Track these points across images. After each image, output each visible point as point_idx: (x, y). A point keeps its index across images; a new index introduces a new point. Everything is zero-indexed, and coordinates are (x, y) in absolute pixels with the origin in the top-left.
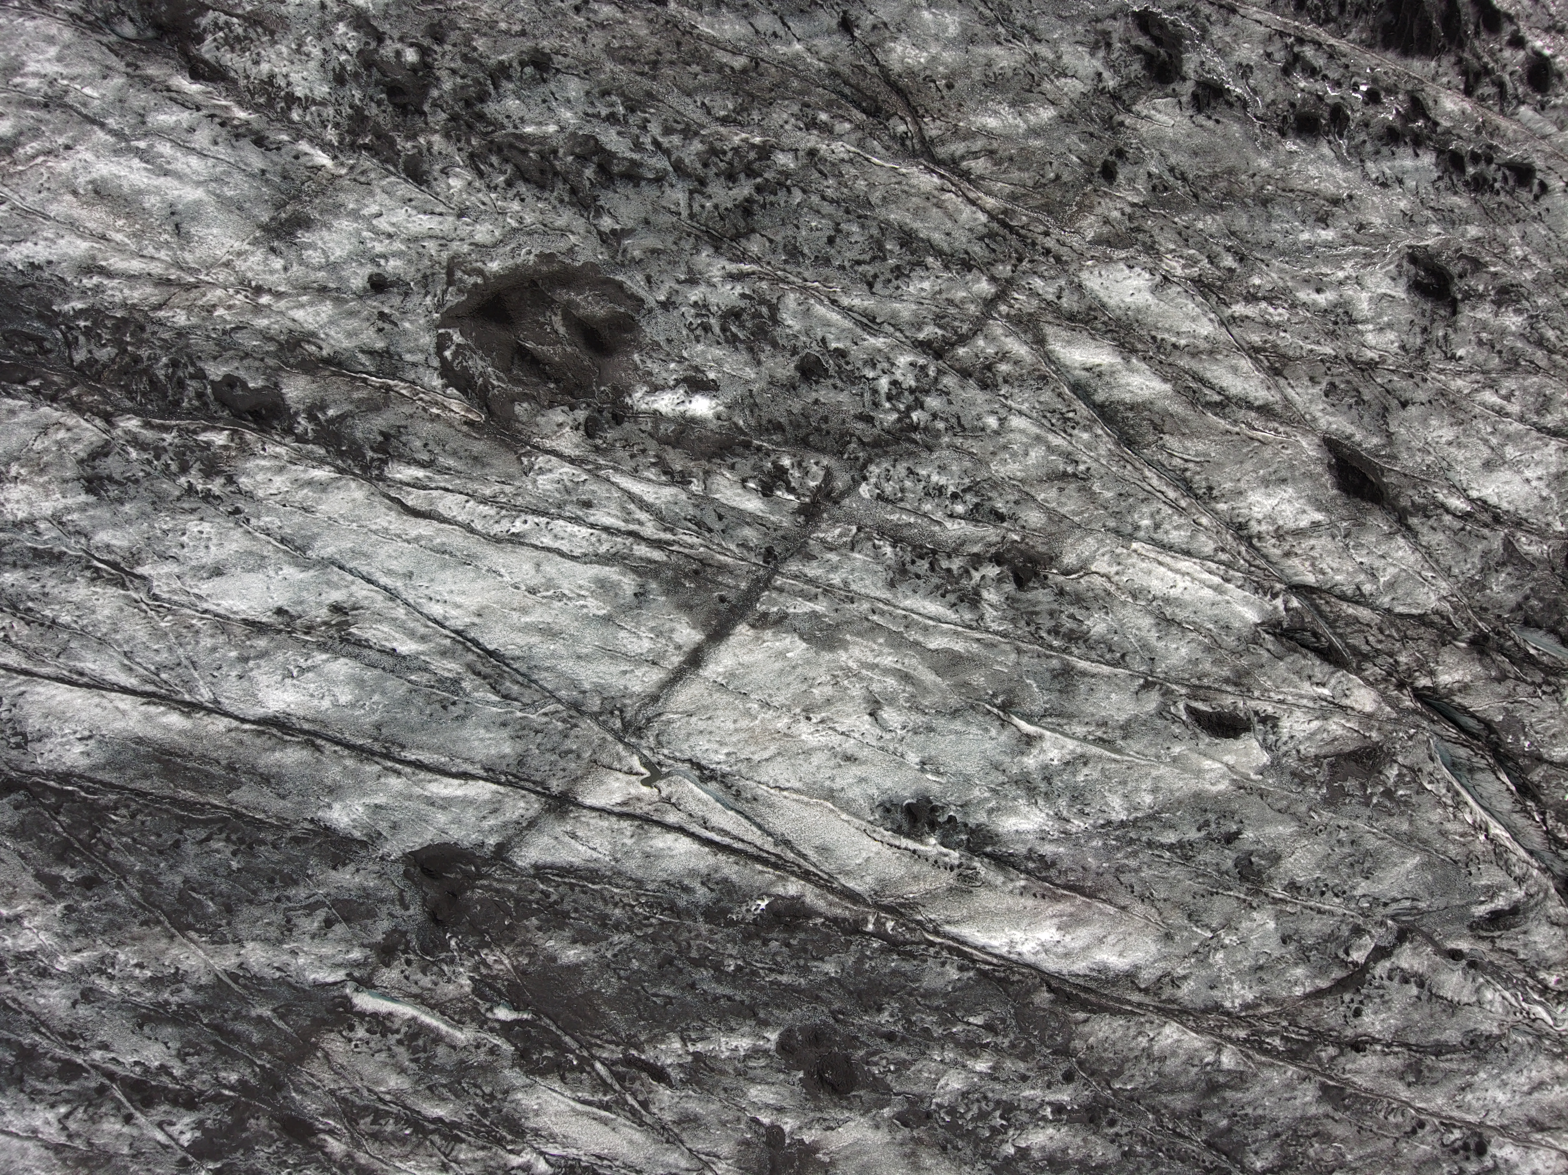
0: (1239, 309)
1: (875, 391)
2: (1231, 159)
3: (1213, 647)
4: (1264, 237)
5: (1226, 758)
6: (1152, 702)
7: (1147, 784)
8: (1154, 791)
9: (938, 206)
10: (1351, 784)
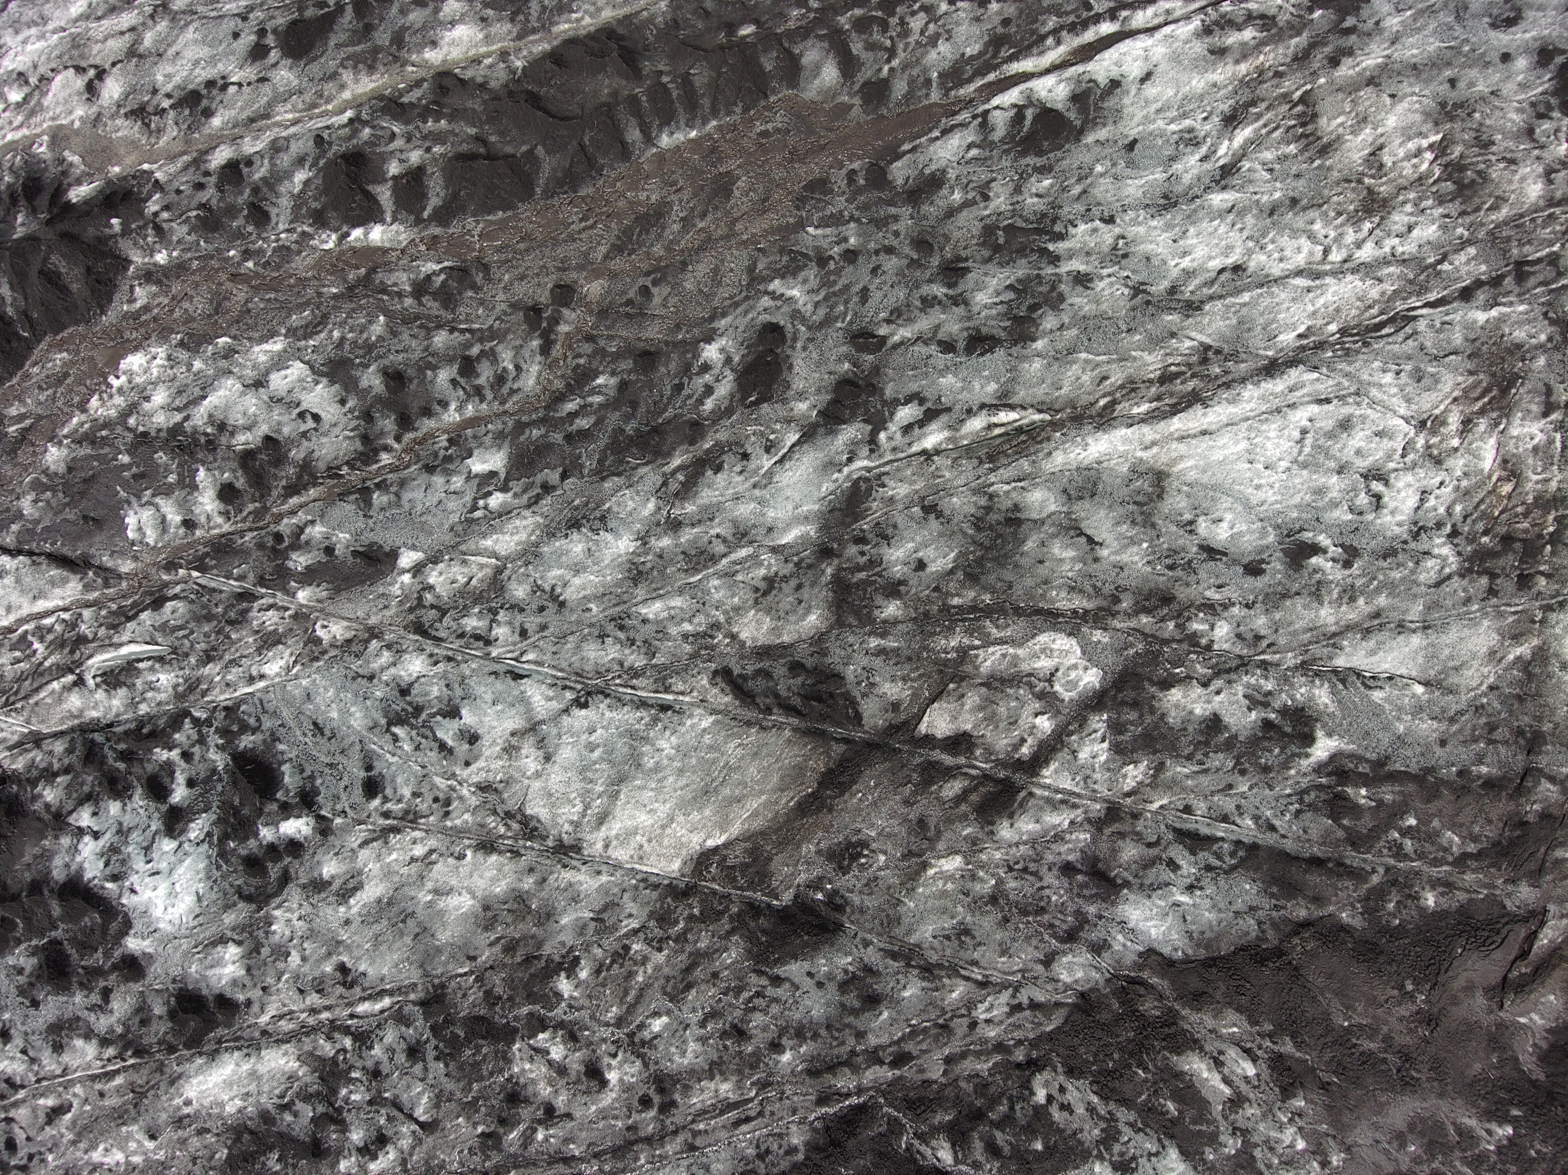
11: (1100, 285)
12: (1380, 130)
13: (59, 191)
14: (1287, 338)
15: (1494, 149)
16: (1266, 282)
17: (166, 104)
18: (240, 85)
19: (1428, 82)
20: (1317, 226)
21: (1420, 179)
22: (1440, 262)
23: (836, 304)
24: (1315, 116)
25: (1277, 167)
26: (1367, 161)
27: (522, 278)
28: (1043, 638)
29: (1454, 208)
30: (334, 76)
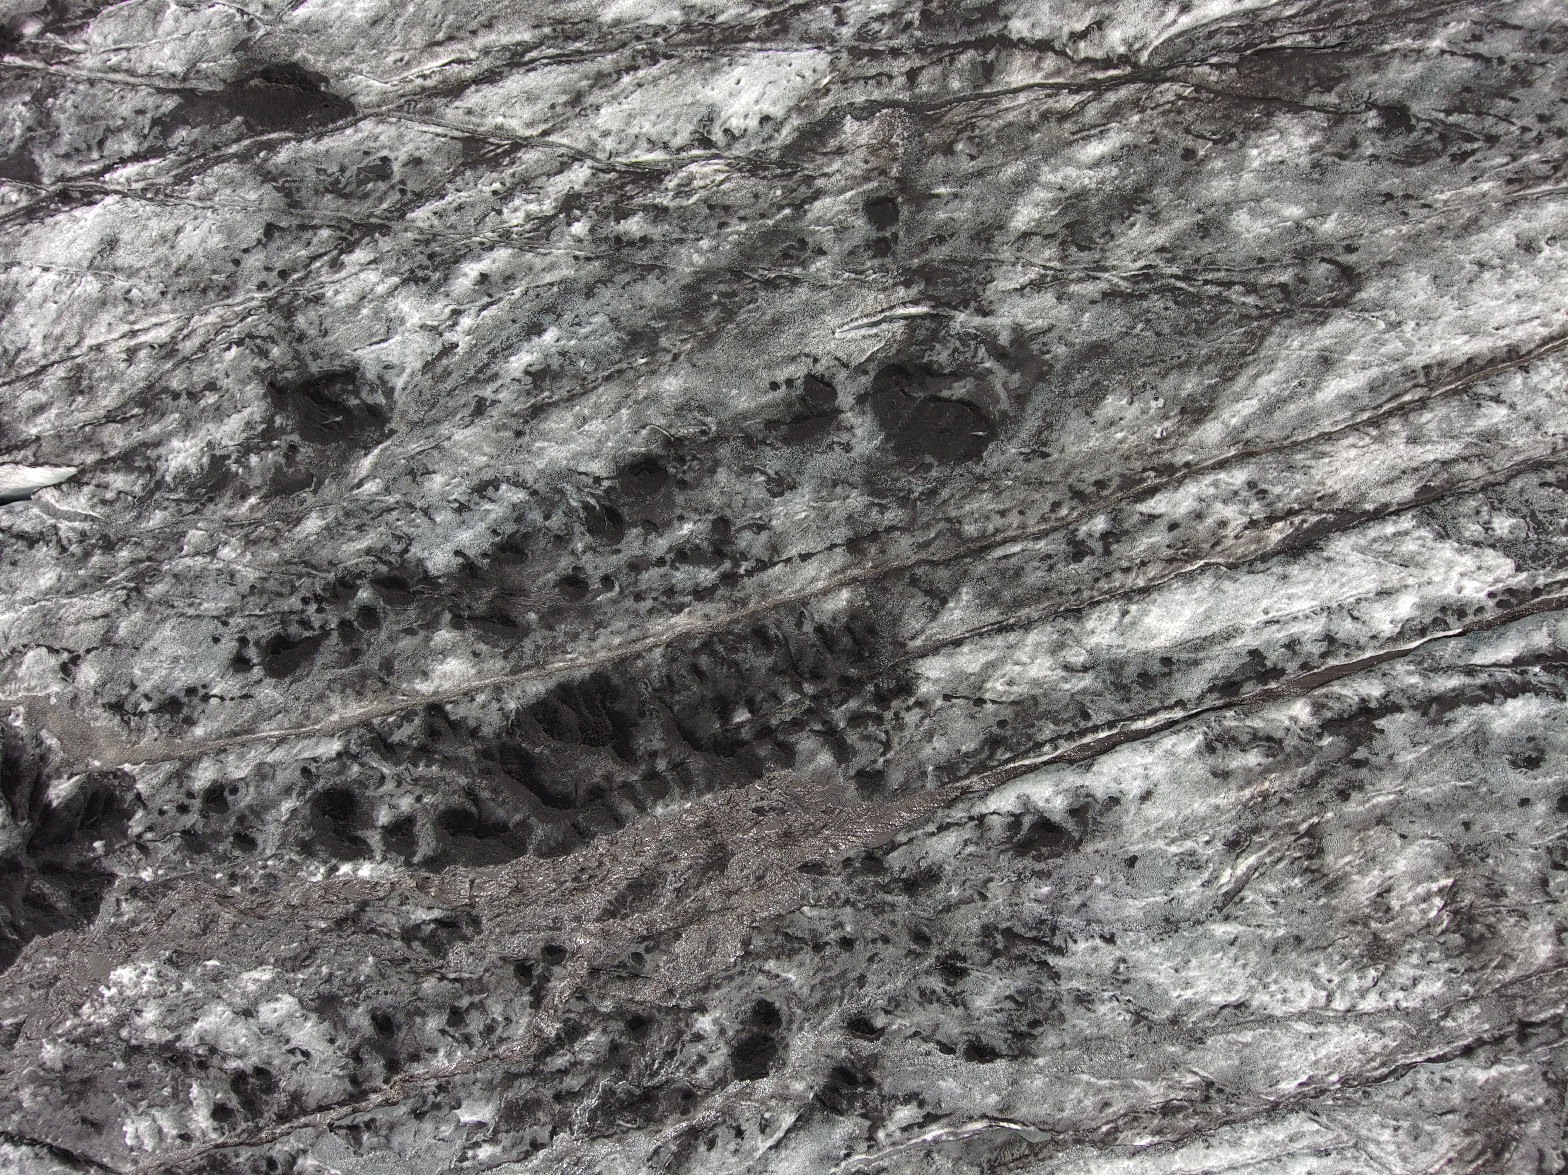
11: (1102, 1009)
12: (1388, 873)
13: (40, 786)
14: (1288, 1086)
15: (1506, 901)
16: (1268, 1020)
17: (145, 706)
18: (222, 698)
19: (1440, 824)
20: (1321, 970)
21: (1428, 925)
22: (1443, 1018)
23: (833, 988)
24: (1321, 851)
25: (1281, 901)
26: (1373, 903)
27: (514, 933)
29: (1460, 964)
30: (321, 698)
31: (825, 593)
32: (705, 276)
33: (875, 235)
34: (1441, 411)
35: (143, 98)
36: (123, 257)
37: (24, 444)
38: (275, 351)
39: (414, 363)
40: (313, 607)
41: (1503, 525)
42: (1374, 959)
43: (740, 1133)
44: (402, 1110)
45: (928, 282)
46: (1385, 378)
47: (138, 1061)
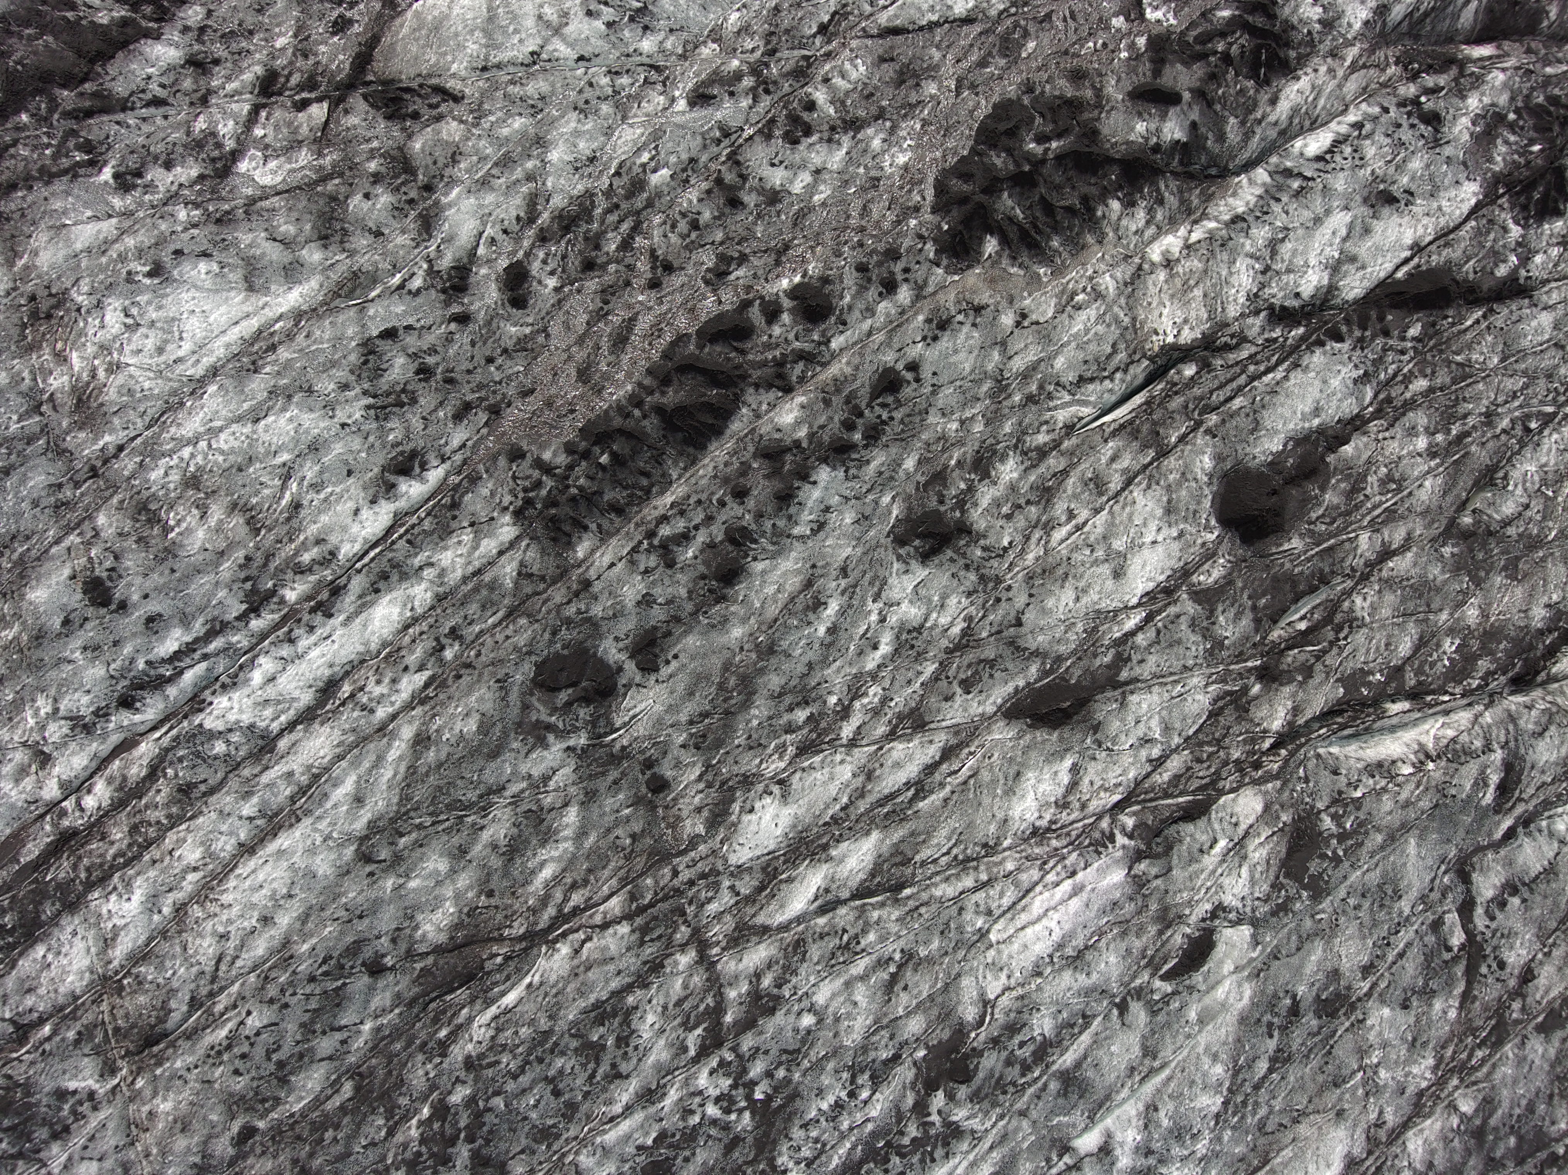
0: (847, 731)
1: (714, 1122)
2: (716, 662)
3: (1125, 928)
4: (801, 669)
5: (1225, 971)
6: (1138, 1012)
7: (1206, 1061)
8: (1215, 1058)
9: (588, 969)
10: (1314, 867)
11: (332, 387)
12: (206, 526)
13: (1005, 241)
14: (212, 389)
15: (134, 538)
16: (238, 419)
17: (960, 317)
18: (914, 342)
19: (188, 564)
20: (221, 459)
21: (172, 507)
22: (142, 461)
23: (487, 333)
24: (248, 522)
25: (258, 486)
26: (207, 507)
27: (682, 285)
28: (279, 179)
29: (145, 494)
30: (857, 368)
31: (593, 551)
32: (746, 704)
33: (656, 769)
34: (281, 798)
35: (1146, 671)
36: (1105, 570)
37: (1114, 434)
38: (979, 553)
39: (893, 580)
40: (885, 416)
41: (220, 747)
42: (194, 477)
43: (505, 232)
44: (704, 158)
45: (612, 755)
46: (320, 804)
47: (874, 110)
